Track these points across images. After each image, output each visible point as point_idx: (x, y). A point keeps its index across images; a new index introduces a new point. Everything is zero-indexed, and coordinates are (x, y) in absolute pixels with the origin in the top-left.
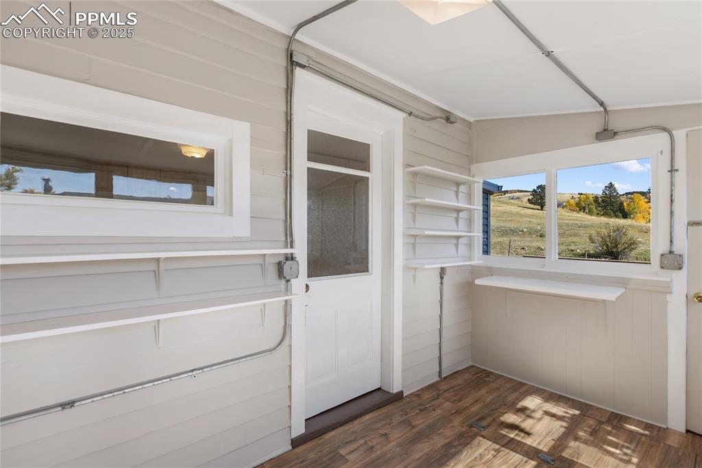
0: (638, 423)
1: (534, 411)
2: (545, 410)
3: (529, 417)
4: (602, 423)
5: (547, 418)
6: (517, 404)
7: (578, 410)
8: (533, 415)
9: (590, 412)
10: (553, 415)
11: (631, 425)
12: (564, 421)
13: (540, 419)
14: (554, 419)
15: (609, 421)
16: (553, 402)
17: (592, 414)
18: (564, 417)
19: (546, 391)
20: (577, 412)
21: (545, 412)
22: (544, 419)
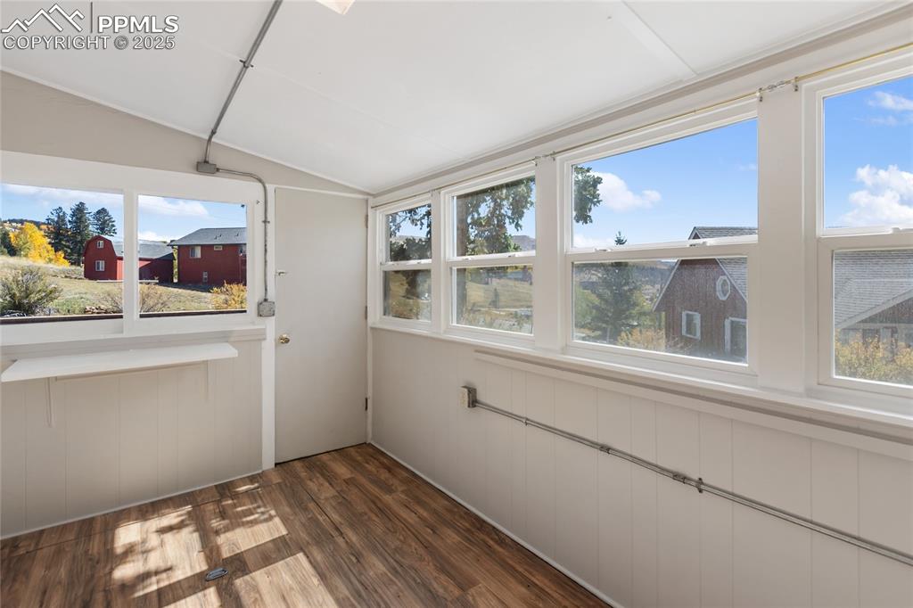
0: (243, 481)
1: (144, 542)
2: (154, 529)
3: (146, 552)
4: (220, 501)
5: (168, 537)
6: (112, 549)
7: (188, 505)
8: (149, 545)
9: (199, 499)
10: (170, 529)
11: (241, 487)
12: (187, 525)
13: (162, 544)
14: (175, 531)
15: (223, 496)
16: (153, 514)
17: (203, 499)
18: (182, 521)
19: (129, 509)
20: (189, 508)
21: (157, 531)
22: (166, 540)
